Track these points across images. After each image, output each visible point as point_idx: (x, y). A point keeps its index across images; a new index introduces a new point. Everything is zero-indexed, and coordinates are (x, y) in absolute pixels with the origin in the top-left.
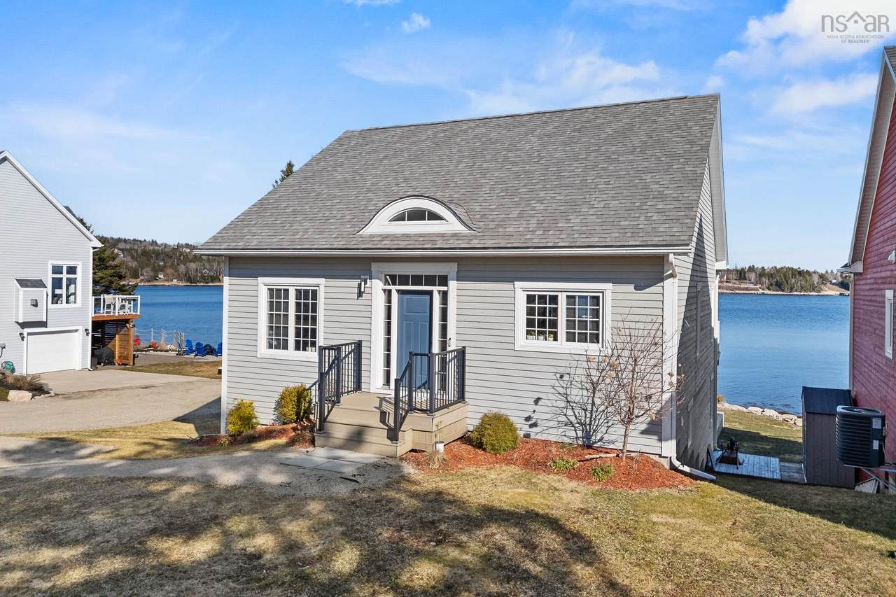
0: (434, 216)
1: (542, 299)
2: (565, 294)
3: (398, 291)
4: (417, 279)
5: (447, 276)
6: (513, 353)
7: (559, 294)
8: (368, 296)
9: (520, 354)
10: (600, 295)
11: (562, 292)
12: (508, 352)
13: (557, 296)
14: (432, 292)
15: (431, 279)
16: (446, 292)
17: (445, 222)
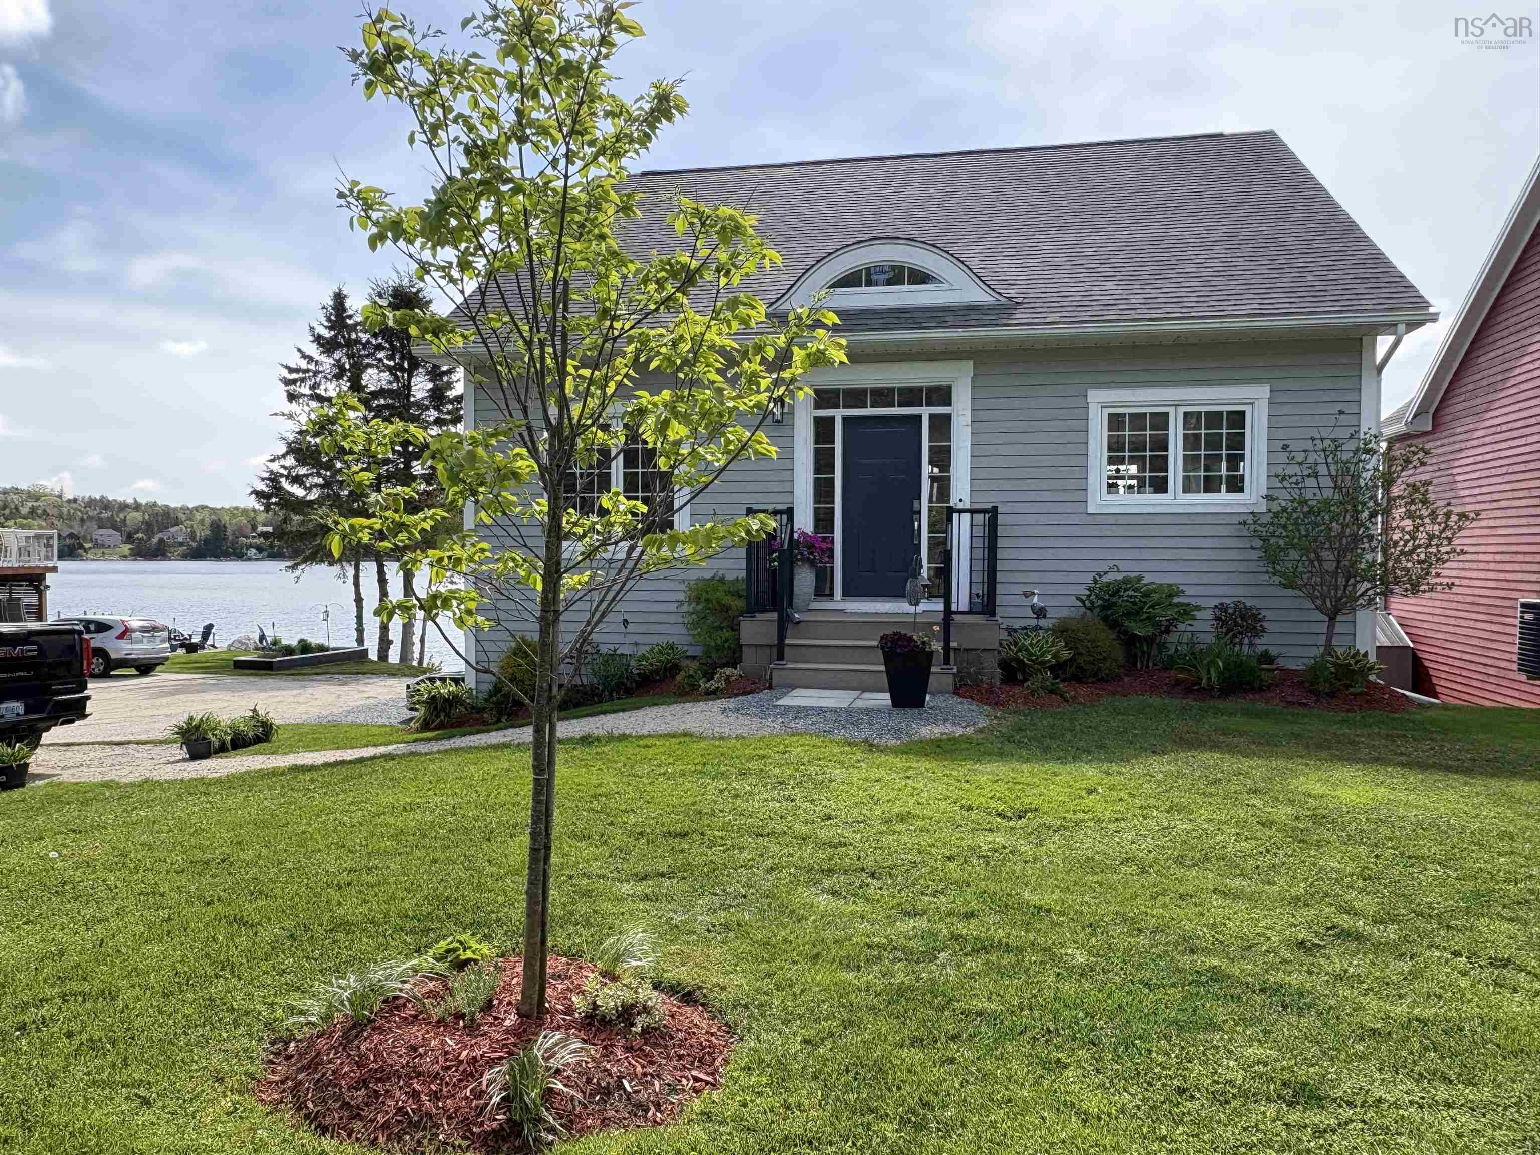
0: (920, 277)
1: (1138, 419)
2: (1182, 410)
3: (845, 418)
4: (882, 396)
5: (950, 387)
6: (1083, 519)
7: (1171, 410)
8: (786, 431)
9: (1099, 520)
10: (1247, 409)
11: (1176, 405)
12: (1076, 519)
13: (1166, 414)
14: (919, 417)
15: (912, 396)
16: (948, 418)
17: (946, 286)
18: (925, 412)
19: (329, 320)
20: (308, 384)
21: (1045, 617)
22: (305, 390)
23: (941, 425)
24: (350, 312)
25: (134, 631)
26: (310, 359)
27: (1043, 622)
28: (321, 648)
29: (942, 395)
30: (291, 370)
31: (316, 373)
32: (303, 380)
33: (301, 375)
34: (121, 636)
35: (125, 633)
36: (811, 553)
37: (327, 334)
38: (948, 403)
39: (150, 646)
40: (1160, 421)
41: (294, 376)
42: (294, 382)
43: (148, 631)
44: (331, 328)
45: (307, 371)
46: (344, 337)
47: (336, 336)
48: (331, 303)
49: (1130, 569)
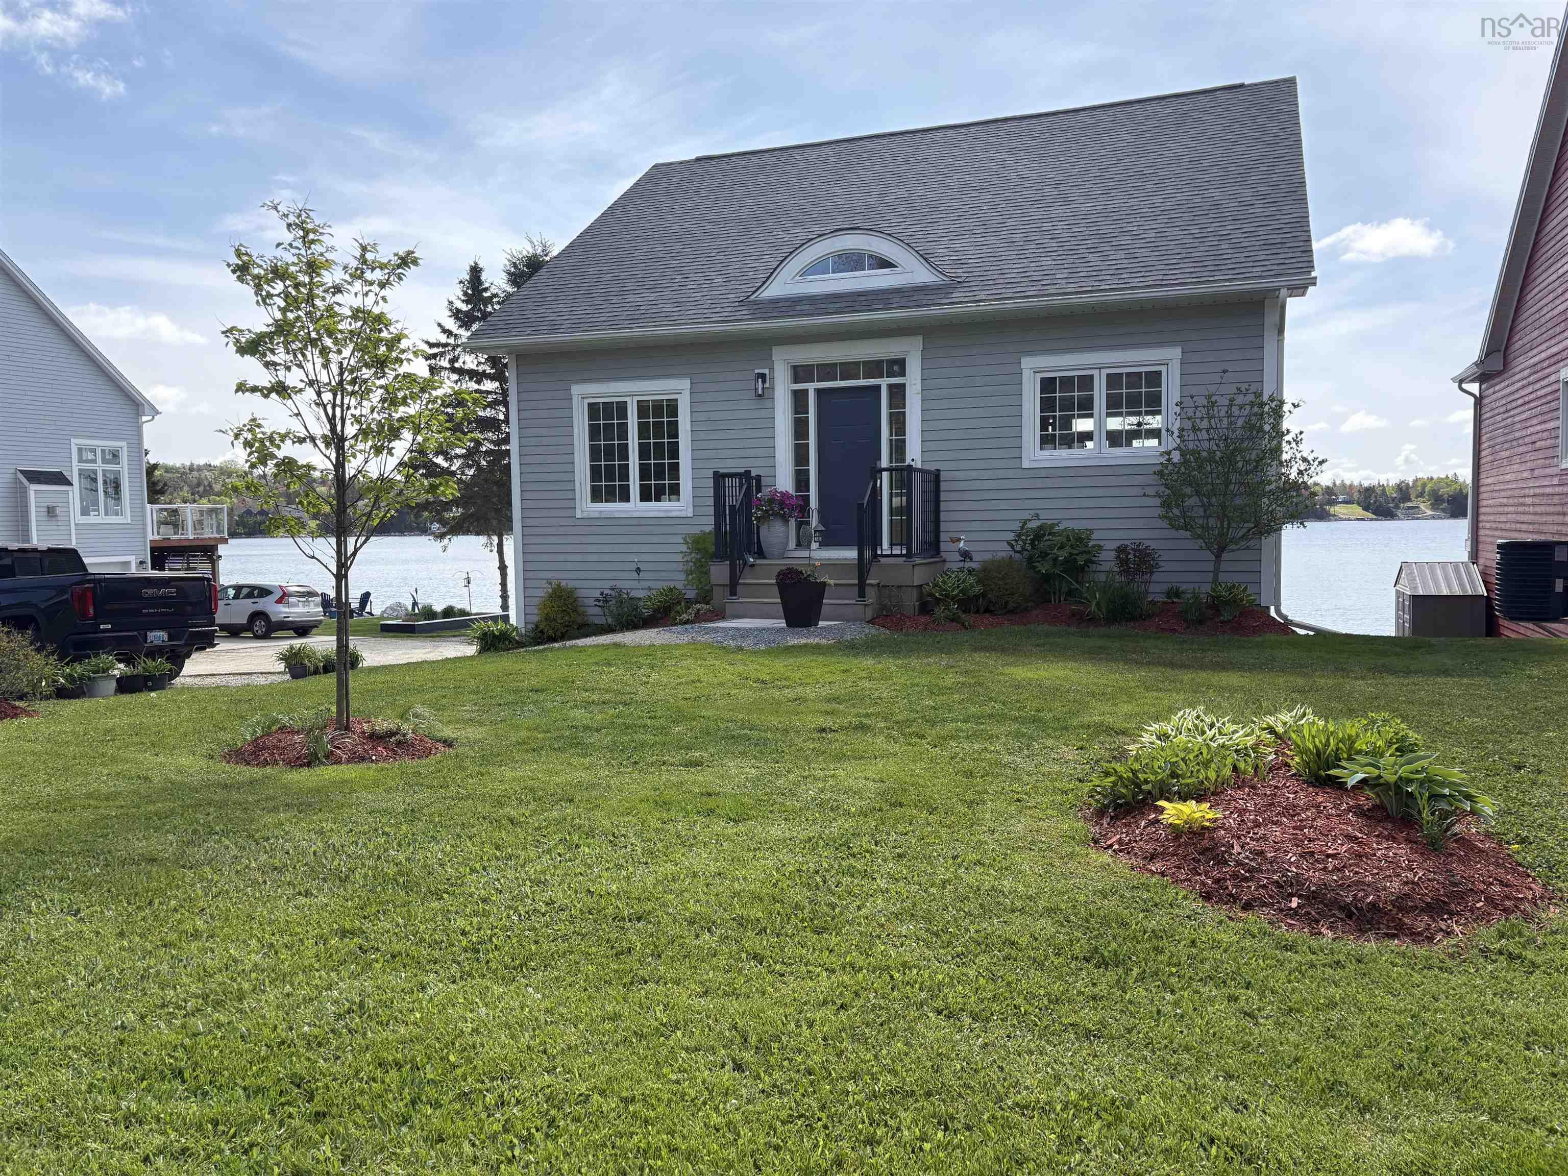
1: (1067, 382)
2: (1105, 372)
3: (819, 392)
4: (849, 370)
5: (904, 360)
6: (1019, 473)
7: (1095, 373)
8: (768, 403)
9: (1032, 474)
10: (1163, 369)
11: (1100, 368)
12: (1011, 473)
13: (1091, 377)
14: (878, 387)
15: (875, 368)
16: (903, 386)
17: (899, 269)
18: (884, 382)
19: (465, 294)
20: (448, 357)
21: (971, 559)
22: (445, 363)
23: (898, 394)
24: (487, 285)
25: (290, 595)
26: (449, 333)
27: (968, 565)
28: (463, 613)
29: (898, 366)
30: (431, 345)
31: (455, 347)
32: (442, 354)
33: (441, 349)
34: (279, 601)
35: (284, 597)
36: (782, 509)
37: (464, 307)
38: (903, 374)
39: (306, 610)
40: (1086, 382)
41: (435, 350)
42: (434, 356)
43: (304, 596)
44: (466, 302)
45: (445, 345)
46: (480, 310)
47: (472, 309)
48: (468, 277)
49: (1047, 517)
